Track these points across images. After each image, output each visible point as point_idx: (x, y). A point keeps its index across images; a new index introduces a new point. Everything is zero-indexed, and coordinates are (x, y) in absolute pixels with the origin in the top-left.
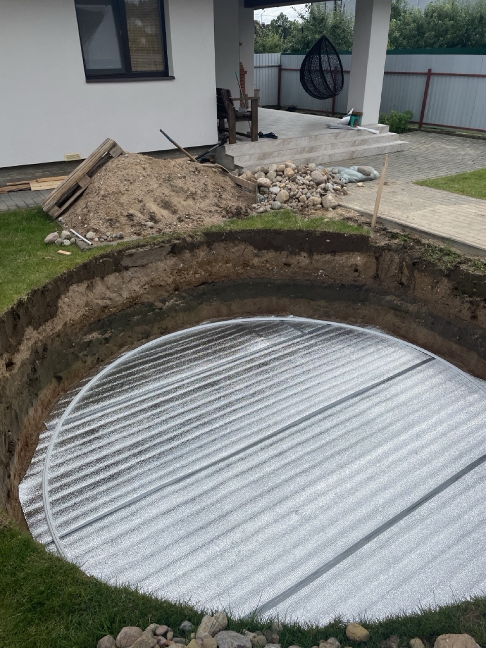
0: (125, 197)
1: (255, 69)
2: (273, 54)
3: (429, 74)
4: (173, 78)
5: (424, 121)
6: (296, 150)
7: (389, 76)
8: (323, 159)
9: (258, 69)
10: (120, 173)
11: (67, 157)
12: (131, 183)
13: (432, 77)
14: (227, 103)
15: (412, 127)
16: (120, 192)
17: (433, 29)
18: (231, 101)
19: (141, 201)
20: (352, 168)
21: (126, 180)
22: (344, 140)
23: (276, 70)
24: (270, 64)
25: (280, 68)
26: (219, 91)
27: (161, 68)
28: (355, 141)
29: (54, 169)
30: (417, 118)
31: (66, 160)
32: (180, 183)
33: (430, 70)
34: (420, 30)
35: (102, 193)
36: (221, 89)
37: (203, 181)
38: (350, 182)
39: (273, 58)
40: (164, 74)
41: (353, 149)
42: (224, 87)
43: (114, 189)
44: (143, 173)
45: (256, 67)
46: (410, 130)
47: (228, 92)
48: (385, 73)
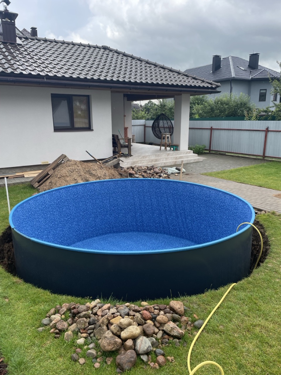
0: (68, 178)
1: (133, 127)
2: (141, 120)
3: (211, 129)
4: (93, 130)
5: (211, 149)
6: (149, 161)
7: (191, 130)
8: (161, 165)
9: (134, 127)
10: (67, 168)
11: (43, 163)
12: (72, 172)
13: (213, 131)
14: (117, 140)
15: (206, 152)
16: (67, 176)
17: (218, 109)
18: (119, 140)
19: (76, 180)
20: (173, 168)
21: (69, 171)
22: (171, 157)
23: (142, 127)
24: (140, 124)
25: (145, 126)
26: (113, 136)
27: (87, 126)
28: (177, 157)
29: (36, 168)
30: (208, 148)
32: (94, 172)
33: (211, 127)
34: (212, 109)
35: (59, 176)
36: (114, 135)
37: (104, 172)
38: (172, 173)
39: (142, 122)
40: (89, 128)
41: (176, 160)
42: (116, 134)
43: (64, 175)
44: (77, 168)
45: (132, 126)
46: (205, 153)
47: (117, 136)
48: (189, 128)
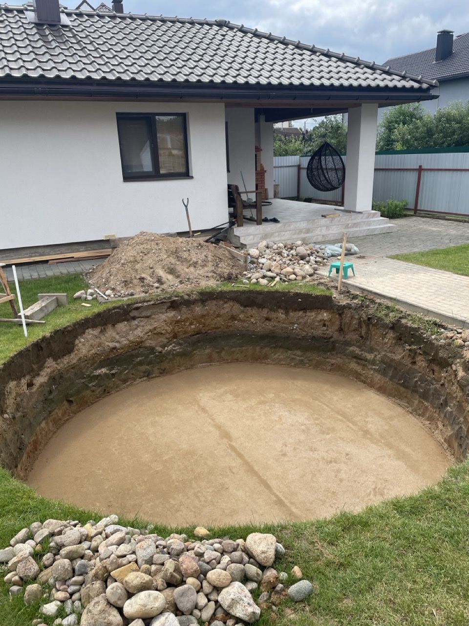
0: (139, 265)
1: (274, 169)
2: (293, 157)
3: (420, 170)
4: (192, 177)
5: (418, 208)
6: (294, 232)
7: (378, 172)
8: (317, 239)
9: (277, 169)
10: (138, 247)
11: (106, 236)
12: (145, 255)
13: (422, 172)
14: (235, 195)
15: (408, 213)
16: (136, 261)
17: (441, 131)
18: (239, 194)
19: (152, 268)
20: (336, 245)
21: (141, 252)
22: (338, 223)
23: (296, 169)
24: (290, 165)
25: (299, 167)
26: (229, 186)
27: (182, 170)
28: (348, 224)
29: (95, 245)
30: (412, 206)
31: (104, 239)
32: (185, 255)
33: (420, 166)
34: (430, 133)
35: (122, 261)
36: (231, 185)
37: (204, 254)
38: (333, 256)
39: (294, 160)
40: (186, 174)
41: (345, 231)
42: (234, 183)
43: (132, 259)
44: (156, 247)
45: (275, 167)
46: (406, 216)
47: (237, 187)
48: (375, 169)
